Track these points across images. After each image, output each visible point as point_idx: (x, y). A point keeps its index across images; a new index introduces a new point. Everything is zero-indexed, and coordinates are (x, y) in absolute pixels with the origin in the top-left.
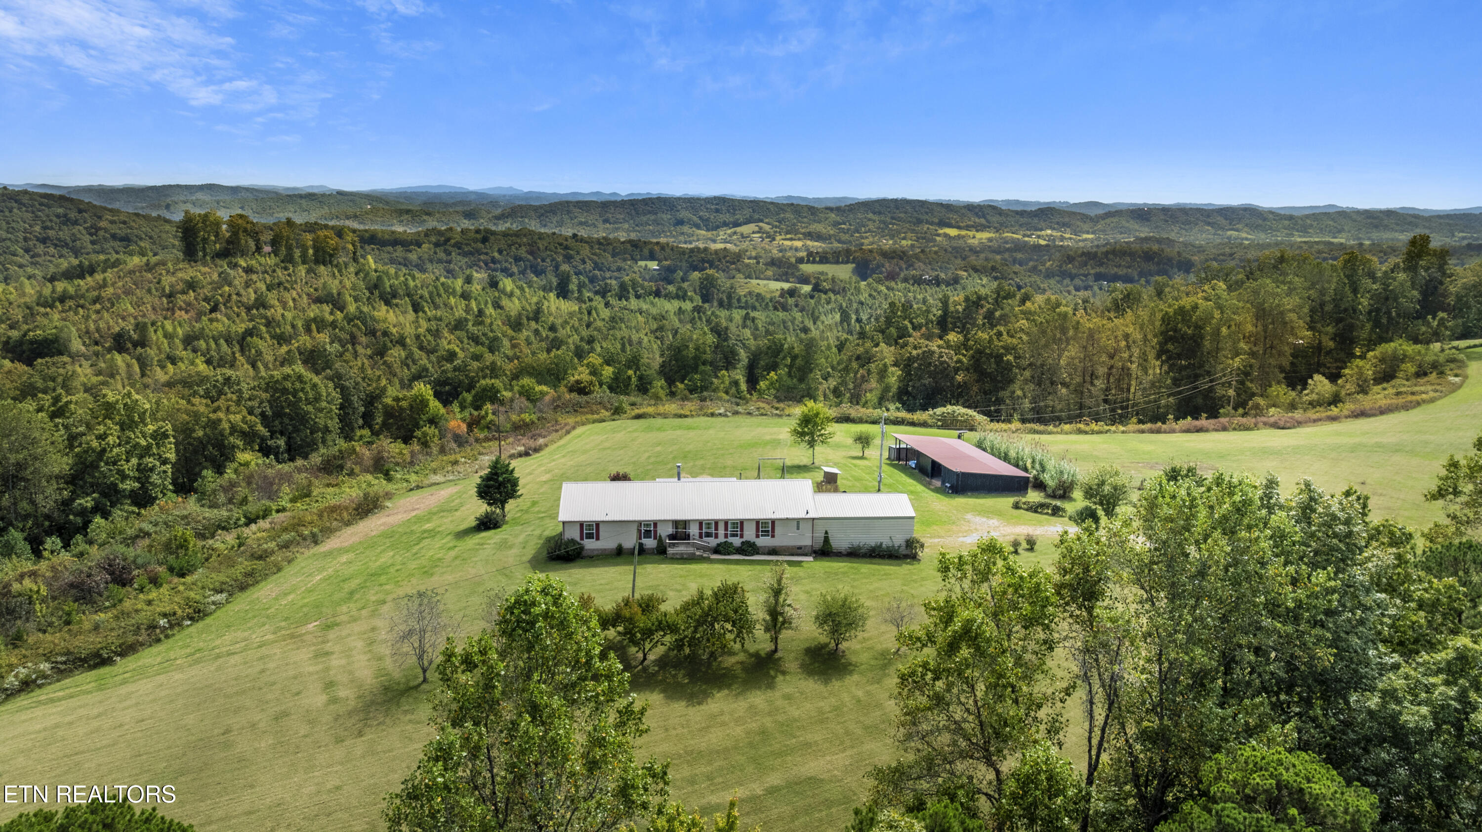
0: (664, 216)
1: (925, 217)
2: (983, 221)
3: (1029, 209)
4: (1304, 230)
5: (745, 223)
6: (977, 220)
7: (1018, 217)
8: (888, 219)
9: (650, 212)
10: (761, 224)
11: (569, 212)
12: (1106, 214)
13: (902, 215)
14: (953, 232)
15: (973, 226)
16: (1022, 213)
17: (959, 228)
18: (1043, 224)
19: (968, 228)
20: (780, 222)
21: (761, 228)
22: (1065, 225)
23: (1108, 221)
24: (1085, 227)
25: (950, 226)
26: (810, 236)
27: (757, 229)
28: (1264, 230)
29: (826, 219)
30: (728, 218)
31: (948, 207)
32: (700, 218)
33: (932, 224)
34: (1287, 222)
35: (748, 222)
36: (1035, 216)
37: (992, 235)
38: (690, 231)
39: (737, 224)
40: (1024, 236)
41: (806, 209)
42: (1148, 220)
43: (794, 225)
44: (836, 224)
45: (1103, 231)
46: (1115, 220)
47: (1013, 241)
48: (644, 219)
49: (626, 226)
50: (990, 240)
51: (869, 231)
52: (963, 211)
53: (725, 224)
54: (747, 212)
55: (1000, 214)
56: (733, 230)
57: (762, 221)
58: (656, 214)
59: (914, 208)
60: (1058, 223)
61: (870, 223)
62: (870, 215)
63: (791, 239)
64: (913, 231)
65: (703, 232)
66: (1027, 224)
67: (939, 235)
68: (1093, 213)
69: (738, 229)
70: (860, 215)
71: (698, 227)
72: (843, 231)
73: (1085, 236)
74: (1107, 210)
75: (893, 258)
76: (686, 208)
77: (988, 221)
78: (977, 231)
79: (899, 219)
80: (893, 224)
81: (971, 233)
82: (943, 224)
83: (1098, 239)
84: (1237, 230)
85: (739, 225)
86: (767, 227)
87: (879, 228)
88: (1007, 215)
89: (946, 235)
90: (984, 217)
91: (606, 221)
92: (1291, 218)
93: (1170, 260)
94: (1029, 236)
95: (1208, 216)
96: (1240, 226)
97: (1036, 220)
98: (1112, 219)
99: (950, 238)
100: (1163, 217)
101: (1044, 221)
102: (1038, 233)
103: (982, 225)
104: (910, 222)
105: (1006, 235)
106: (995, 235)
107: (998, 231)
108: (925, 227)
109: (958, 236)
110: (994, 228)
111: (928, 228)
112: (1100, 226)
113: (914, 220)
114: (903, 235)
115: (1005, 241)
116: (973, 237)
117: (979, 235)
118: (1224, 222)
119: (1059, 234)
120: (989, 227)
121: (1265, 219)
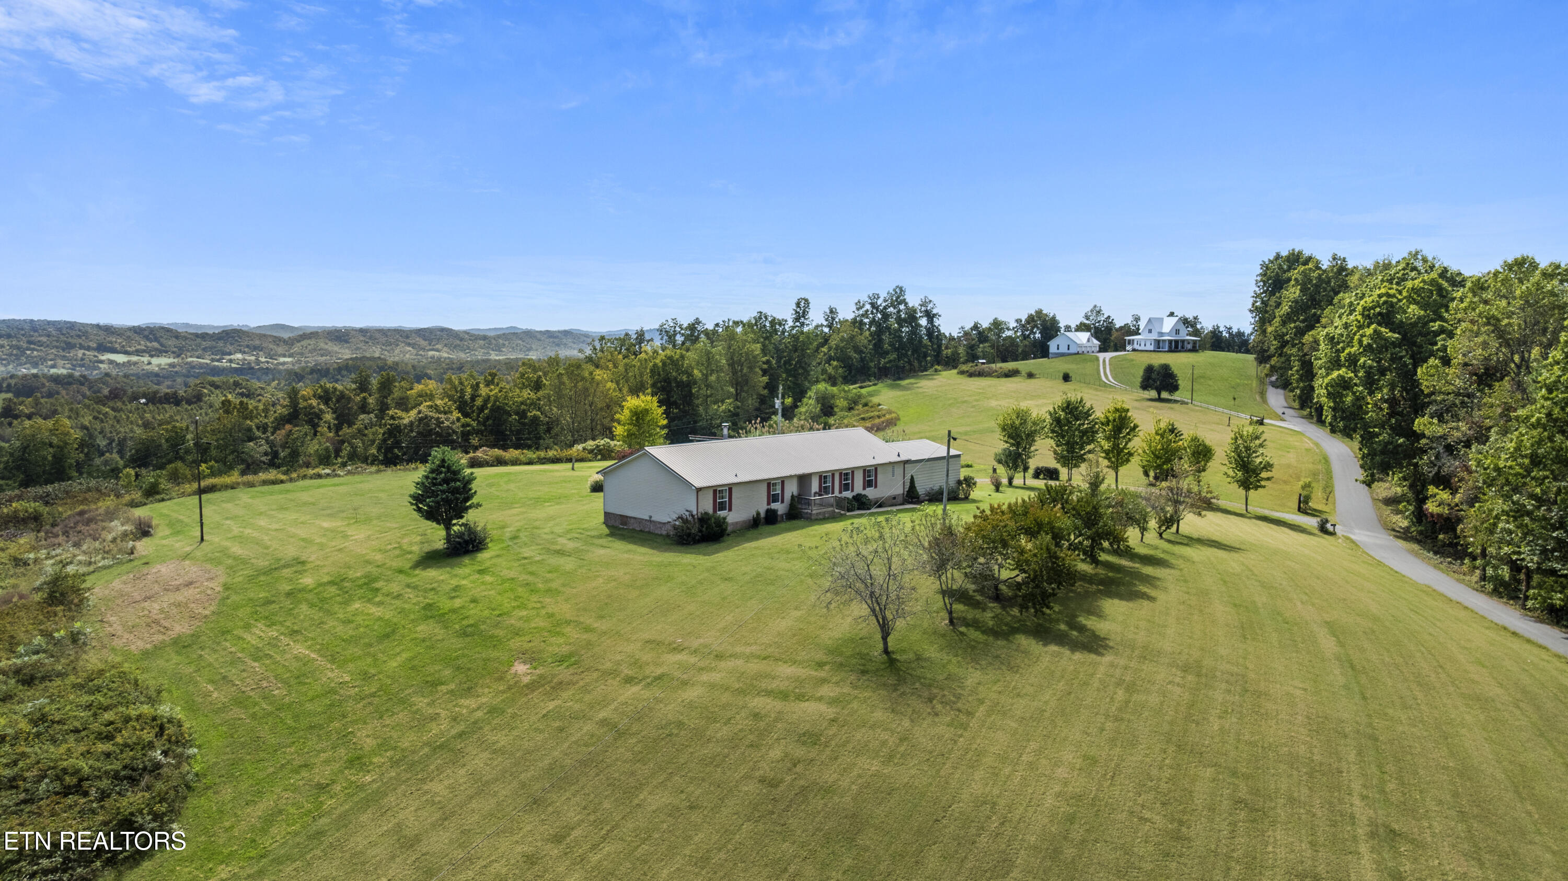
1: (77, 341)
2: (156, 344)
3: (211, 332)
4: (498, 349)
6: (149, 344)
7: (199, 340)
12: (301, 336)
13: (44, 339)
14: (120, 358)
15: (144, 351)
16: (204, 336)
17: (126, 353)
18: (230, 348)
19: (138, 353)
22: (255, 348)
23: (305, 343)
24: (280, 350)
25: (114, 351)
28: (463, 350)
31: (109, 330)
33: (89, 348)
34: (483, 343)
36: (218, 339)
37: (171, 360)
40: (213, 360)
42: (347, 342)
45: (302, 354)
46: (312, 342)
47: (201, 366)
50: (172, 365)
52: (130, 334)
55: (177, 337)
59: (60, 331)
60: (248, 346)
64: (64, 358)
66: (211, 348)
67: (102, 362)
68: (286, 335)
73: (282, 360)
74: (301, 333)
75: (70, 384)
77: (162, 345)
78: (152, 356)
79: (41, 344)
80: (33, 350)
81: (146, 359)
82: (102, 348)
83: (299, 361)
84: (437, 350)
87: (11, 355)
88: (186, 338)
89: (111, 362)
90: (156, 339)
92: (486, 338)
94: (218, 361)
95: (407, 337)
96: (439, 346)
97: (221, 344)
98: (309, 341)
99: (118, 364)
100: (362, 338)
101: (231, 344)
102: (228, 357)
103: (156, 349)
104: (57, 347)
105: (190, 359)
106: (176, 360)
107: (178, 356)
108: (80, 353)
109: (129, 362)
110: (173, 352)
111: (84, 354)
112: (296, 348)
113: (63, 345)
114: (50, 363)
115: (192, 366)
116: (149, 363)
117: (155, 361)
118: (423, 343)
119: (253, 358)
120: (166, 352)
121: (462, 339)
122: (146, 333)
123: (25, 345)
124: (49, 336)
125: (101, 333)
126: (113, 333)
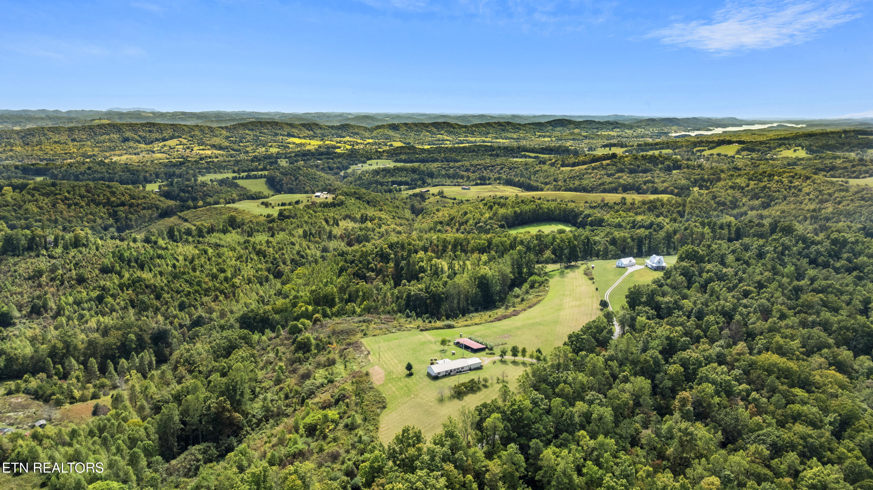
0: (115, 136)
1: (279, 132)
2: (311, 133)
3: (336, 126)
5: (170, 139)
6: (309, 133)
7: (331, 130)
8: (258, 134)
9: (104, 134)
10: (180, 139)
11: (45, 135)
12: (377, 127)
13: (266, 131)
14: (297, 141)
15: (307, 136)
16: (333, 128)
17: (299, 137)
18: (344, 134)
19: (304, 138)
20: (192, 137)
21: (181, 142)
22: (356, 134)
23: (378, 131)
24: (367, 135)
25: (294, 136)
26: (214, 146)
27: (178, 143)
28: (454, 134)
29: (221, 135)
30: (158, 135)
31: (291, 125)
32: (139, 136)
33: (284, 135)
34: (464, 129)
35: (172, 138)
36: (340, 128)
37: (319, 143)
38: (135, 145)
39: (164, 140)
40: (337, 142)
41: (207, 128)
42: (398, 130)
43: (201, 139)
44: (227, 138)
45: (377, 137)
46: (382, 130)
47: (331, 145)
48: (102, 138)
49: (89, 143)
50: (319, 145)
51: (248, 141)
52: (300, 127)
53: (157, 140)
54: (170, 132)
55: (321, 128)
56: (163, 143)
57: (180, 137)
58: (109, 134)
59: (272, 126)
60: (352, 133)
61: (247, 136)
62: (247, 132)
63: (203, 150)
64: (274, 141)
65: (143, 146)
66: (336, 134)
67: (290, 143)
68: (370, 127)
69: (166, 143)
70: (240, 132)
71: (139, 142)
72: (232, 142)
73: (367, 140)
76: (129, 130)
77: (315, 134)
78: (310, 139)
79: (264, 133)
80: (262, 136)
81: (307, 142)
82: (288, 134)
83: (375, 143)
84: (442, 134)
85: (166, 140)
86: (185, 141)
87: (254, 139)
88: (325, 129)
89: (293, 143)
90: (312, 130)
91: (74, 140)
92: (466, 127)
94: (340, 142)
95: (427, 127)
96: (442, 132)
97: (341, 132)
98: (380, 130)
99: (296, 144)
100: (405, 128)
101: (345, 132)
102: (343, 139)
103: (312, 136)
104: (271, 135)
105: (327, 142)
106: (321, 143)
107: (322, 140)
109: (300, 143)
110: (319, 137)
111: (282, 139)
112: (374, 133)
113: (274, 134)
114: (270, 144)
115: (327, 147)
116: (309, 144)
117: (312, 143)
118: (435, 130)
119: (355, 140)
120: (316, 137)
121: (454, 128)
122: (308, 127)
123: (259, 134)
124: (267, 129)
125: (289, 127)
126: (294, 127)
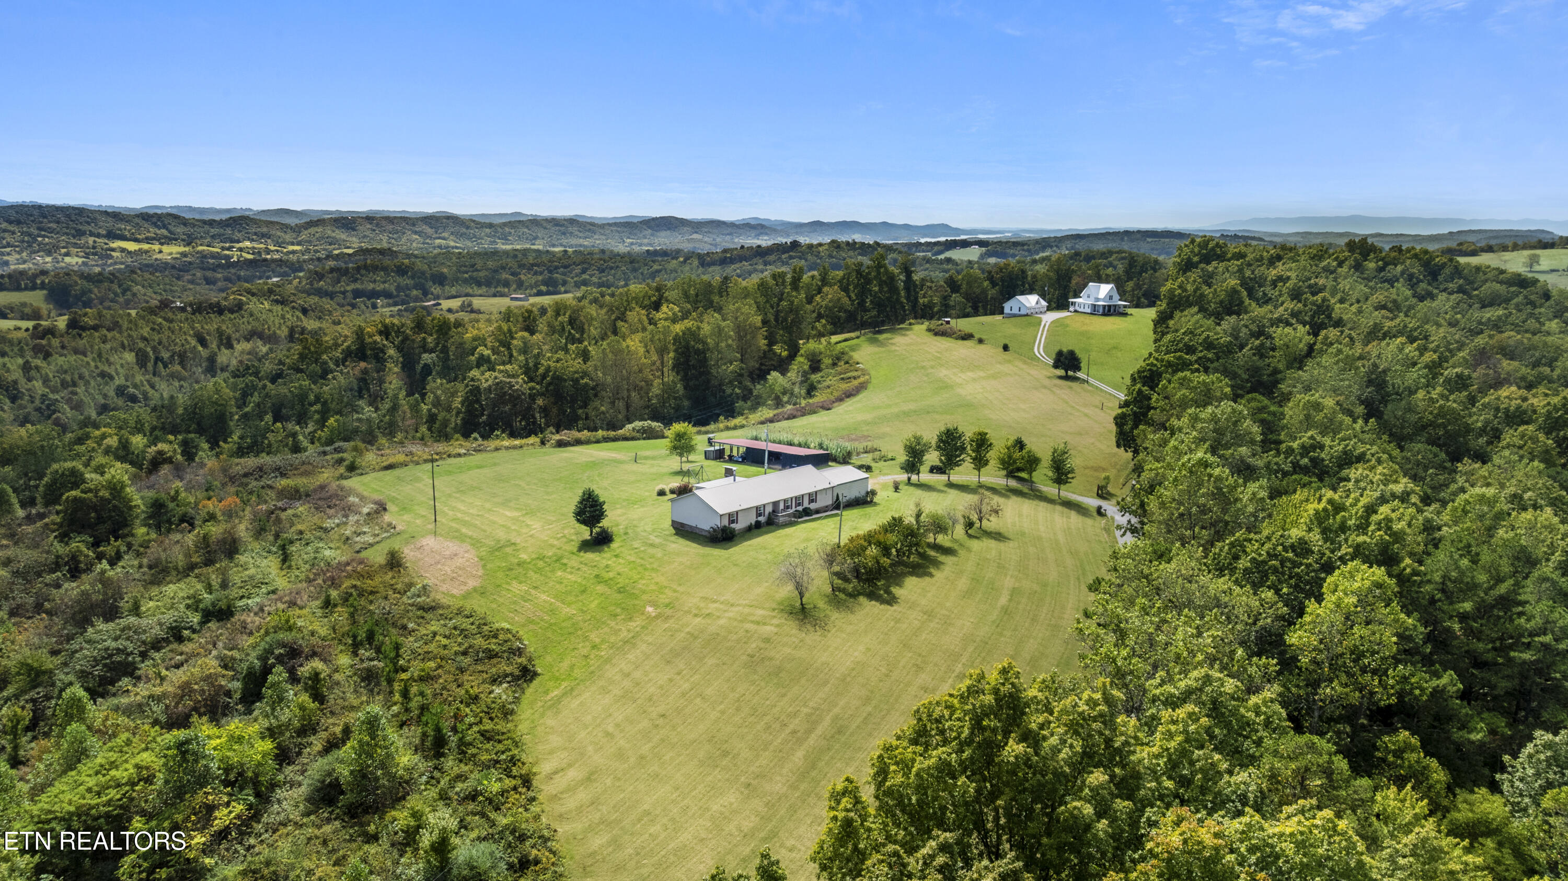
1: (87, 228)
2: (165, 232)
3: (217, 218)
4: (505, 238)
6: (158, 231)
7: (207, 227)
8: (34, 231)
12: (307, 223)
13: (55, 226)
14: (132, 246)
15: (154, 239)
16: (211, 223)
17: (136, 240)
18: (238, 235)
19: (148, 240)
22: (263, 236)
23: (312, 230)
24: (288, 237)
25: (123, 238)
28: (470, 239)
31: (116, 215)
33: (98, 236)
34: (488, 230)
36: (228, 226)
37: (182, 249)
40: (223, 249)
42: (354, 230)
45: (310, 242)
46: (320, 229)
47: (211, 255)
50: (184, 255)
51: (8, 245)
52: (137, 220)
55: (185, 225)
59: (68, 216)
60: (256, 234)
61: (6, 235)
62: (5, 225)
64: (75, 245)
66: (220, 235)
67: (113, 250)
68: (292, 221)
73: (291, 248)
74: (307, 219)
77: (170, 232)
78: (162, 244)
79: (52, 231)
80: (44, 236)
81: (156, 247)
82: (112, 235)
83: (308, 251)
84: (444, 239)
87: (23, 241)
88: (194, 226)
89: (123, 250)
90: (165, 227)
92: (491, 226)
93: (423, 273)
94: (229, 249)
95: (414, 225)
96: (445, 235)
97: (229, 231)
98: (316, 229)
99: (130, 253)
100: (369, 226)
101: (240, 231)
102: (237, 245)
103: (166, 237)
104: (67, 234)
105: (200, 248)
106: (187, 249)
107: (189, 244)
108: (91, 240)
109: (140, 250)
110: (183, 240)
111: (95, 242)
112: (303, 236)
113: (73, 232)
114: (63, 251)
115: (203, 256)
116: (161, 252)
117: (166, 249)
118: (429, 231)
119: (262, 246)
120: (176, 240)
121: (468, 228)
122: (154, 220)
123: (36, 232)
124: (58, 222)
125: (110, 219)
126: (122, 220)
